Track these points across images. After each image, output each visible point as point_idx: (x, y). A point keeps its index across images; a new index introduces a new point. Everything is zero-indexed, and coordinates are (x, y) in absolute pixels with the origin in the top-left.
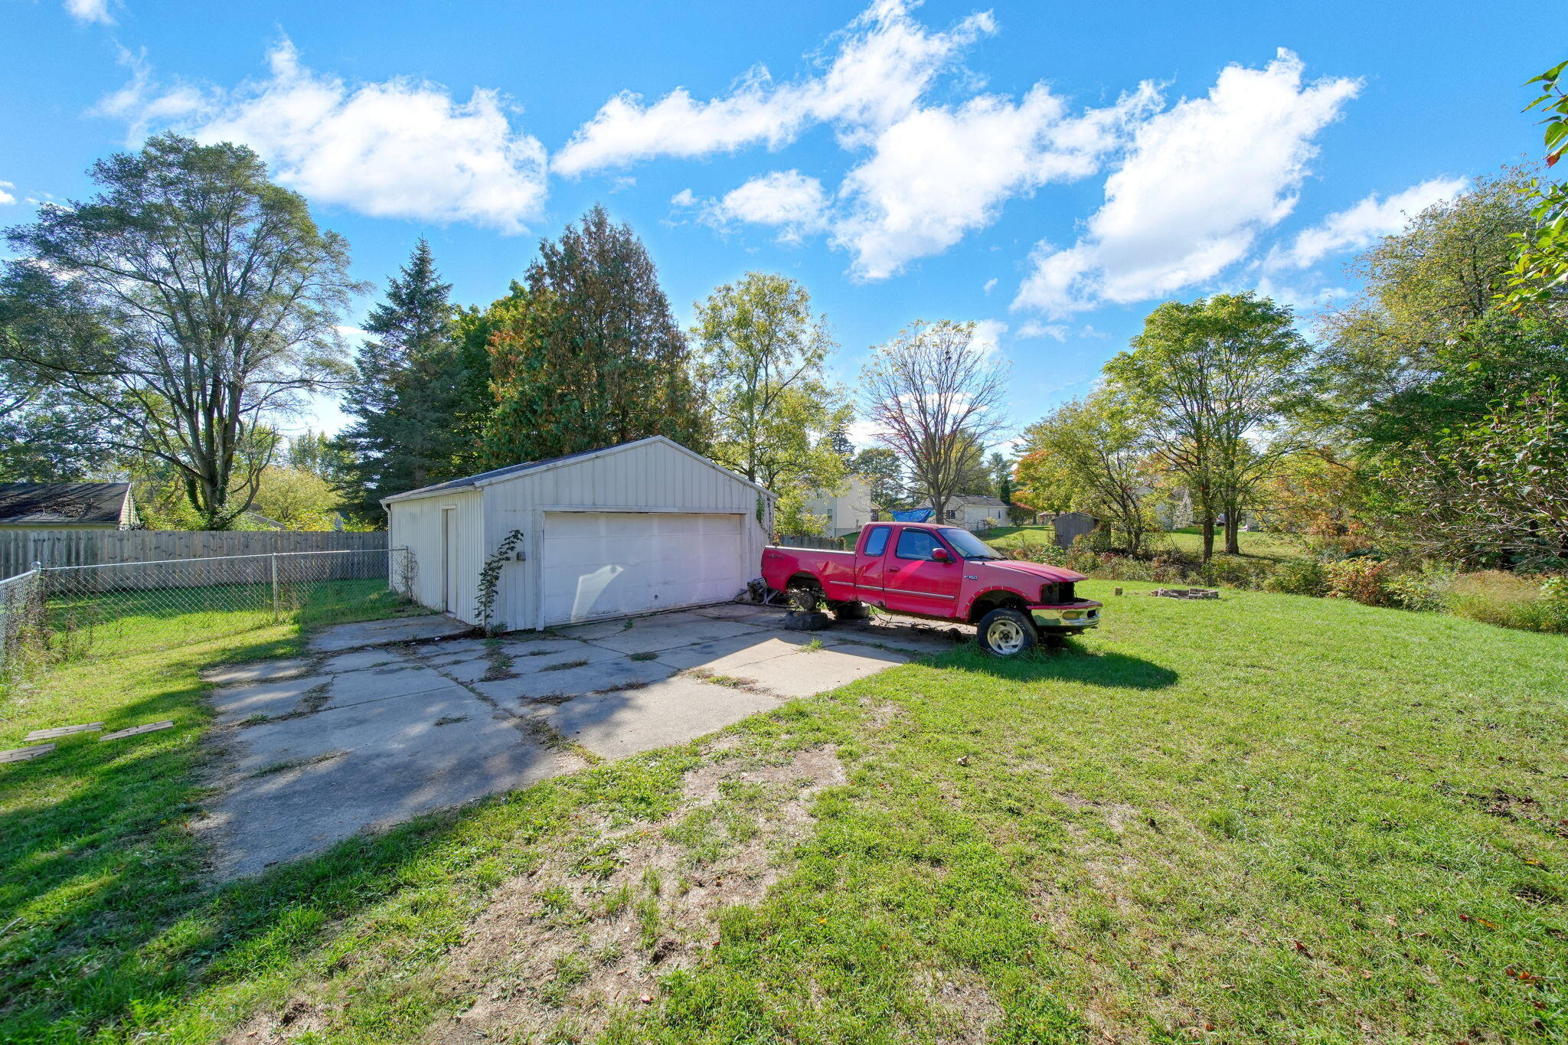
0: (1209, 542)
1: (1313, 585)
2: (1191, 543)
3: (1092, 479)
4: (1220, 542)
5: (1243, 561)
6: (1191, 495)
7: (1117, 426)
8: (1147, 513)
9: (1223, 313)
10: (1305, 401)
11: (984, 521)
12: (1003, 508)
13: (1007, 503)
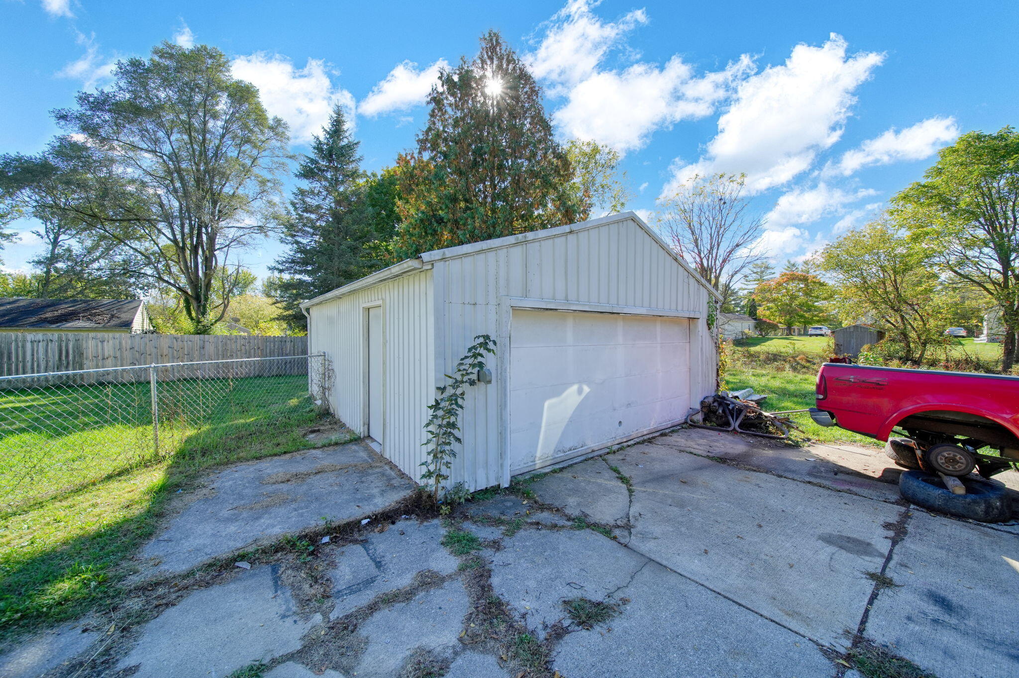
11: (742, 332)
12: (752, 323)
13: (755, 319)
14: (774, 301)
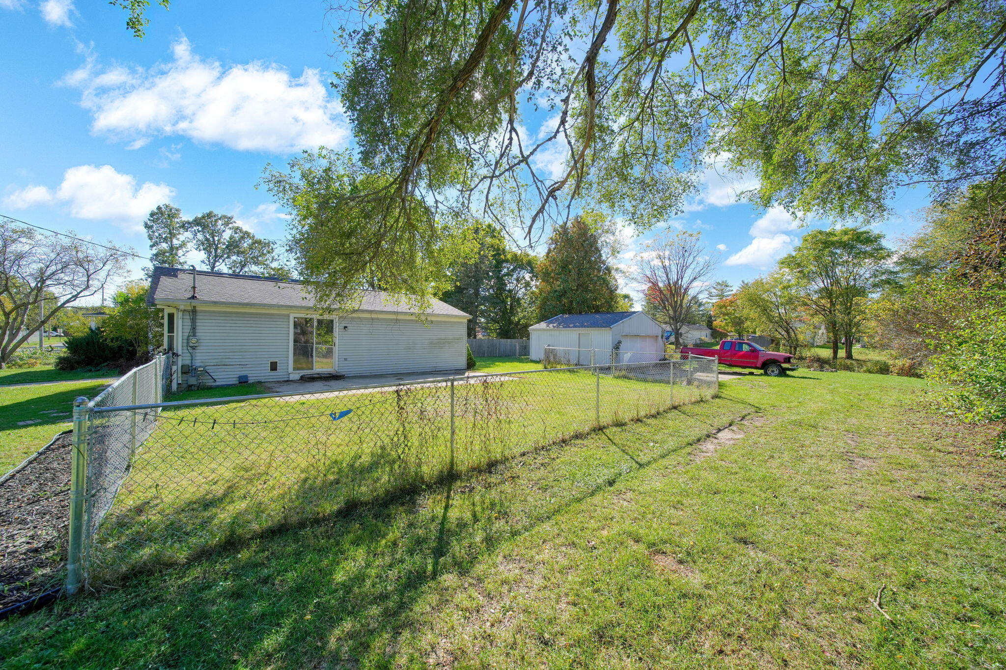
0: (835, 353)
1: (884, 369)
2: (826, 353)
3: (770, 319)
4: (842, 353)
5: (854, 362)
6: (826, 328)
7: (786, 293)
8: (801, 337)
9: (845, 238)
10: (888, 282)
11: (700, 340)
12: (709, 332)
13: (711, 329)
14: (727, 314)
